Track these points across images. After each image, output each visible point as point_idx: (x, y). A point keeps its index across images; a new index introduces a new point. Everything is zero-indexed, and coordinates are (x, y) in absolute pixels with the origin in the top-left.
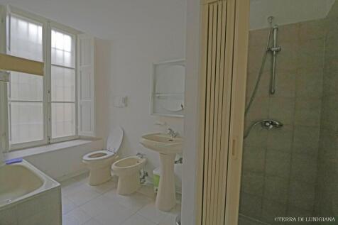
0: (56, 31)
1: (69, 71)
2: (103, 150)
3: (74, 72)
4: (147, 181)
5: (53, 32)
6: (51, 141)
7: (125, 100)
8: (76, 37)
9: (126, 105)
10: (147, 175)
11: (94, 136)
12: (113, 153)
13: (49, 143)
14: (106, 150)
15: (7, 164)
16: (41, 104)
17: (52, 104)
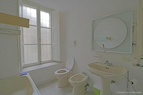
0: (42, 11)
1: (48, 30)
2: (64, 68)
3: (50, 30)
4: (88, 89)
5: (41, 12)
6: (41, 63)
7: (75, 42)
8: (51, 13)
9: (75, 46)
10: (88, 85)
11: (59, 61)
12: (69, 71)
13: (41, 64)
14: (65, 68)
15: (21, 75)
16: (37, 46)
17: (41, 45)
